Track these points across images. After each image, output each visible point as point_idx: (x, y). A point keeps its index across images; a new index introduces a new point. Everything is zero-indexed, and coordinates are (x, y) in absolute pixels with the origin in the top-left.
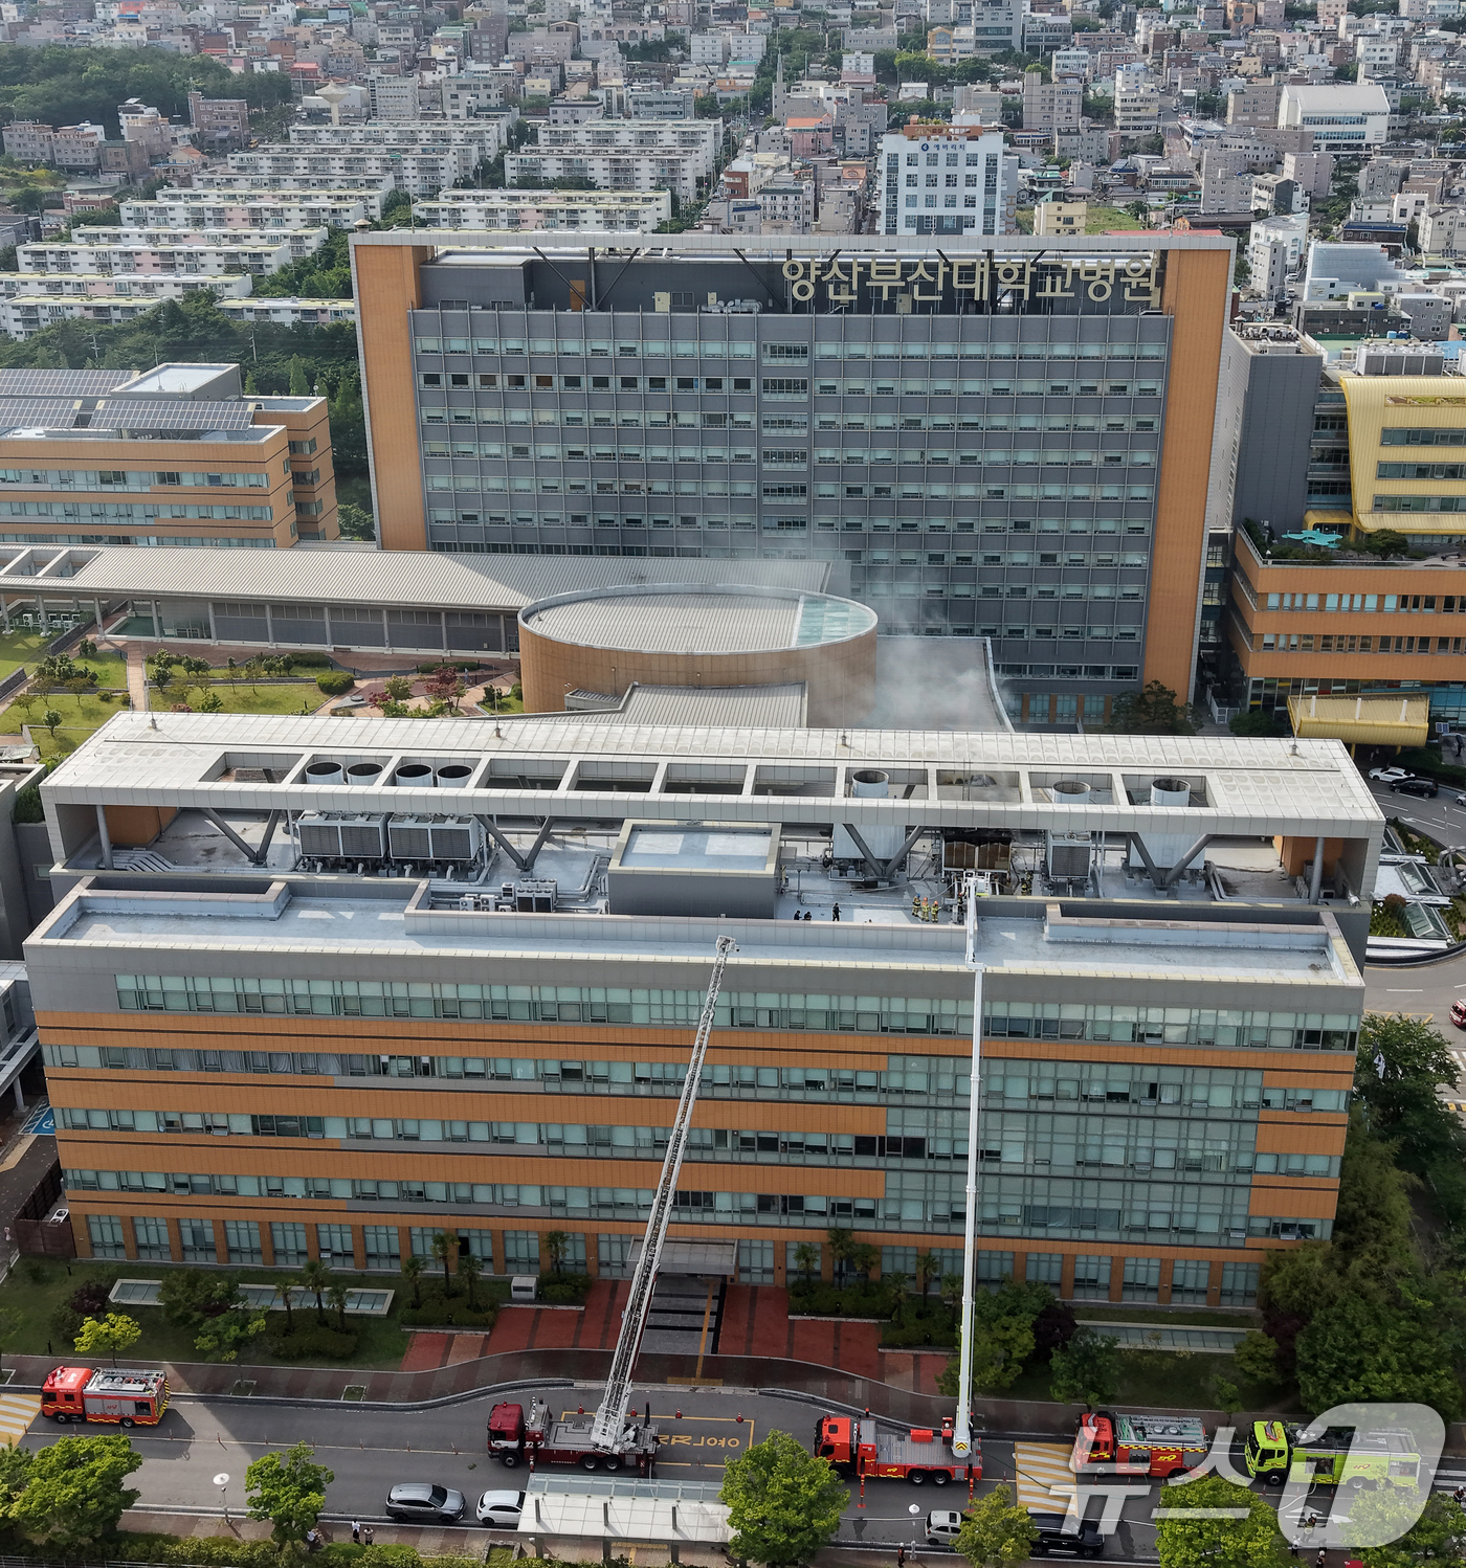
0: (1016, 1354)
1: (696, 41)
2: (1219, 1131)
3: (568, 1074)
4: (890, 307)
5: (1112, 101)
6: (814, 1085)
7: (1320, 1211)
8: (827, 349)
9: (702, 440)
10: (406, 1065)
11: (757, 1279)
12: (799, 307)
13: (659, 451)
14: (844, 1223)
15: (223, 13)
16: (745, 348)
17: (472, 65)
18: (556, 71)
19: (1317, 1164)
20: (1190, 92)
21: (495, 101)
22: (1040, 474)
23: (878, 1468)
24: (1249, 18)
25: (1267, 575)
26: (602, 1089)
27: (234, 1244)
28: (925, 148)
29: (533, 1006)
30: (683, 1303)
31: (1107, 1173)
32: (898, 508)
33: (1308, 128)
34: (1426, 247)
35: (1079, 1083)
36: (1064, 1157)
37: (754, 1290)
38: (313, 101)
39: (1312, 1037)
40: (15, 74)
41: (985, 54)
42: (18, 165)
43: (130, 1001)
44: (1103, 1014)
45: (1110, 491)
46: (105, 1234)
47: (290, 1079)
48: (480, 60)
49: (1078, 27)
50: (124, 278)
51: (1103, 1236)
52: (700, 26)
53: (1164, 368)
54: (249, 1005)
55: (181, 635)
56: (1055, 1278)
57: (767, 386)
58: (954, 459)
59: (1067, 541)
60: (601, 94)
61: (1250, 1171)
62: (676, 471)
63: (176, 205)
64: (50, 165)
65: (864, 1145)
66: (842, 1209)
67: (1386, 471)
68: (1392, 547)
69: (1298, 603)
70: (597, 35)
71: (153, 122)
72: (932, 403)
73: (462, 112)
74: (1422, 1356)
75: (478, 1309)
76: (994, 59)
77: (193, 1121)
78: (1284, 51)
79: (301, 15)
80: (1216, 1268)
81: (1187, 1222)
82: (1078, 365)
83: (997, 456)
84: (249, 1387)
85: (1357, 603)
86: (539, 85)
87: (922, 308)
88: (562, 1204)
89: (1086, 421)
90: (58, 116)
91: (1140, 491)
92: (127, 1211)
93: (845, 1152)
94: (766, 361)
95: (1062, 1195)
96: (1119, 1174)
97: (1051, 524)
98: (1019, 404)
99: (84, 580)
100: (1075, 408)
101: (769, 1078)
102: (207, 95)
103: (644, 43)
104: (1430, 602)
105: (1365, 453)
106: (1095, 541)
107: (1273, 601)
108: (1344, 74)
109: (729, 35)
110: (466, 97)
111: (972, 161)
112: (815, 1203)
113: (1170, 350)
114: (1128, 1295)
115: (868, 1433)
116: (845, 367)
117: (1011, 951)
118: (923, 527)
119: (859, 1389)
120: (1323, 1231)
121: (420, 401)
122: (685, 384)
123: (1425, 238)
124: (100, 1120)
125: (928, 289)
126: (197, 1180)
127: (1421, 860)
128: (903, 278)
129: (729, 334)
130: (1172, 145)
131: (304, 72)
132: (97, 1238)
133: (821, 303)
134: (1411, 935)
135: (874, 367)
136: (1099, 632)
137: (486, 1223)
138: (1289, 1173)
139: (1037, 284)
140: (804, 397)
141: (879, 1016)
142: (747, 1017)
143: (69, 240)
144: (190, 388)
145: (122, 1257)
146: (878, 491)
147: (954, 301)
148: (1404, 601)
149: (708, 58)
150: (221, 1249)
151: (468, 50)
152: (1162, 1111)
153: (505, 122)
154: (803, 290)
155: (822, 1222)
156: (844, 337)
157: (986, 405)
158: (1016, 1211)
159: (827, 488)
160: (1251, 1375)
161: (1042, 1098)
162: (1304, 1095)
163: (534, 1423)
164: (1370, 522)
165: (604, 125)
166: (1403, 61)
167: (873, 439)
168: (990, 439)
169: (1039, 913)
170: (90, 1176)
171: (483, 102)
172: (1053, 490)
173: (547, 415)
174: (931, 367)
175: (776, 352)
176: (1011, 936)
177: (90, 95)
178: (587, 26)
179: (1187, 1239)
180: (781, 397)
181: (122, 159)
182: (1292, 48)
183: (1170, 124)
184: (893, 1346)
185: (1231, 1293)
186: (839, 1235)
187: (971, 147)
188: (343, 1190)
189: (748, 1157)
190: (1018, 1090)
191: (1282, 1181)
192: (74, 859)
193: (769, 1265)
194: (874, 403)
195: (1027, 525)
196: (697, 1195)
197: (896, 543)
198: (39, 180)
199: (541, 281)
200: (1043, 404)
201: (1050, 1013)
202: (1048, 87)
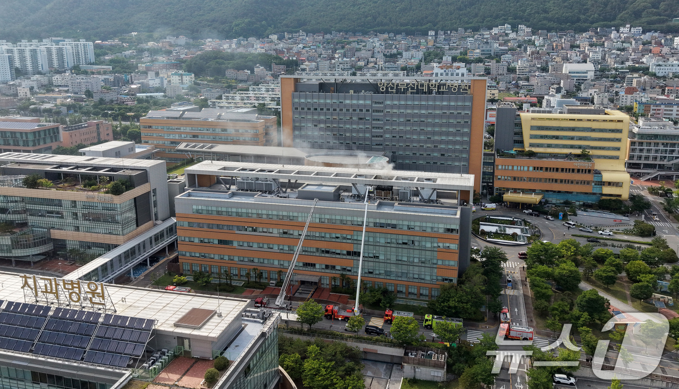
0: (375, 298)
1: (404, 53)
2: (428, 253)
3: (285, 233)
4: (404, 93)
5: (516, 67)
6: (337, 238)
7: (454, 275)
8: (388, 102)
9: (358, 124)
10: (251, 229)
11: (325, 286)
12: (382, 93)
13: (348, 126)
14: (344, 273)
15: (285, 47)
16: (368, 102)
17: (345, 59)
18: (366, 60)
19: (452, 263)
20: (539, 66)
21: (348, 67)
22: (441, 134)
23: (338, 316)
24: (560, 48)
26: (291, 236)
27: (213, 271)
28: (445, 71)
29: (278, 215)
30: (307, 289)
31: (404, 263)
32: (405, 141)
33: (569, 74)
34: (596, 103)
35: (396, 239)
36: (393, 259)
37: (324, 288)
38: (302, 67)
39: (448, 230)
40: (231, 59)
41: (483, 57)
42: (228, 79)
43: (195, 211)
44: (401, 222)
45: (458, 138)
46: (186, 267)
47: (226, 231)
48: (347, 58)
49: (510, 50)
50: (246, 102)
51: (403, 279)
52: (407, 50)
53: (471, 108)
54: (218, 212)
56: (393, 290)
57: (374, 111)
58: (419, 129)
59: (448, 150)
60: (377, 66)
61: (436, 264)
62: (352, 131)
63: (263, 88)
64: (236, 79)
65: (349, 253)
66: (344, 269)
67: (533, 137)
68: (531, 155)
69: (507, 168)
70: (379, 52)
71: (262, 70)
72: (414, 115)
73: (340, 69)
74: (464, 300)
75: (261, 286)
76: (486, 58)
77: (206, 241)
78: (569, 56)
79: (304, 47)
80: (431, 289)
81: (423, 277)
82: (449, 107)
83: (429, 129)
85: (522, 169)
86: (361, 63)
87: (412, 93)
88: (283, 265)
89: (451, 121)
90: (239, 68)
91: (466, 139)
92: (191, 262)
93: (344, 255)
94: (374, 105)
95: (393, 268)
96: (406, 263)
97: (443, 146)
98: (435, 116)
99: (213, 150)
100: (449, 117)
101: (328, 236)
102: (276, 64)
103: (391, 54)
104: (541, 169)
105: (527, 133)
106: (455, 151)
107: (500, 167)
108: (585, 62)
109: (413, 52)
110: (341, 66)
111: (458, 75)
112: (338, 268)
113: (472, 104)
114: (409, 295)
116: (392, 107)
118: (411, 146)
120: (455, 281)
121: (293, 113)
122: (354, 110)
123: (595, 101)
124: (187, 239)
125: (412, 88)
126: (206, 255)
127: (527, 227)
128: (407, 86)
129: (365, 98)
130: (531, 79)
131: (302, 60)
132: (184, 269)
133: (387, 92)
134: (516, 241)
135: (399, 107)
137: (265, 269)
138: (446, 265)
139: (439, 87)
140: (382, 114)
141: (352, 221)
142: (323, 220)
143: (236, 94)
144: (244, 111)
145: (189, 273)
146: (400, 136)
147: (419, 92)
148: (534, 168)
149: (407, 57)
150: (210, 272)
151: (345, 56)
152: (415, 248)
153: (349, 72)
154: (383, 89)
155: (339, 272)
156: (392, 100)
157: (427, 117)
158: (383, 272)
159: (387, 136)
161: (388, 243)
162: (448, 245)
163: (264, 301)
164: (527, 149)
165: (375, 72)
166: (603, 58)
167: (399, 124)
168: (427, 125)
169: (393, 205)
170: (184, 253)
171: (346, 67)
172: (444, 138)
173: (322, 117)
174: (413, 107)
175: (376, 103)
176: (386, 208)
177: (248, 63)
178: (376, 50)
179: (423, 281)
180: (377, 114)
181: (253, 78)
182: (571, 55)
183: (533, 74)
185: (434, 295)
186: (342, 275)
187: (457, 71)
188: (236, 259)
189: (323, 255)
190: (382, 241)
191: (444, 267)
192: (190, 186)
193: (328, 283)
194: (399, 116)
195: (437, 146)
196: (312, 264)
197: (405, 150)
198: (233, 83)
199: (323, 87)
200: (441, 116)
201: (389, 222)
202: (498, 64)
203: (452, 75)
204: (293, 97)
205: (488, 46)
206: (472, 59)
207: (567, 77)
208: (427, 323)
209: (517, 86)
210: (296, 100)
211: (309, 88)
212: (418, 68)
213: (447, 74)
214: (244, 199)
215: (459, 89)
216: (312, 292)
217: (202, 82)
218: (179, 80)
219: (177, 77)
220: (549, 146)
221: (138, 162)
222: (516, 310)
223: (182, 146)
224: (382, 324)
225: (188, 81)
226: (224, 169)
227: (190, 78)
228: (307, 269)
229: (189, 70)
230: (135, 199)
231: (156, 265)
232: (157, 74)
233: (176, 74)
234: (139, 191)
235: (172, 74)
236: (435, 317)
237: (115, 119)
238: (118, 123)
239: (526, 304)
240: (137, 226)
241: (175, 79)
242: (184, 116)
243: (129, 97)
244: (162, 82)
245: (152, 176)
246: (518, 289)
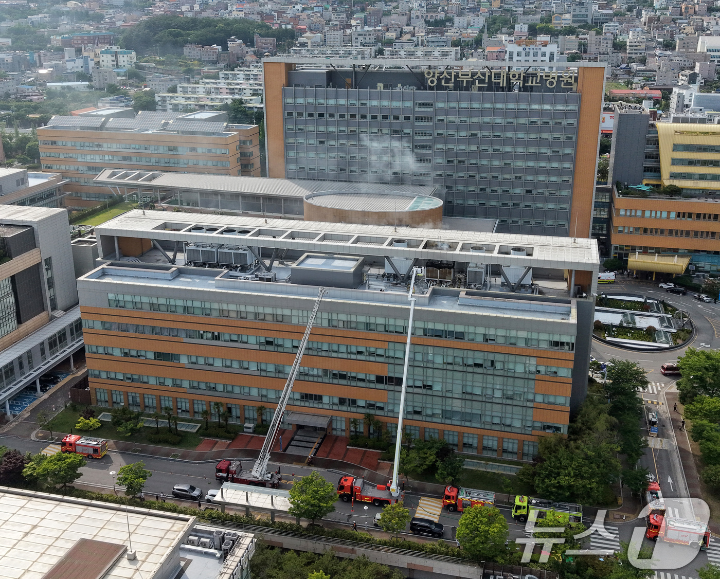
0: (427, 463)
1: (456, 19)
2: (519, 382)
3: (269, 343)
4: (467, 88)
5: (626, 42)
6: (359, 353)
7: (563, 421)
8: (441, 105)
9: (391, 140)
10: (209, 335)
11: (339, 433)
12: (431, 88)
13: (374, 144)
14: (372, 412)
15: (274, 8)
16: (408, 104)
17: (366, 28)
18: (399, 30)
19: (561, 400)
20: (661, 40)
21: (372, 41)
22: (526, 157)
23: (362, 497)
24: (691, 11)
25: (620, 201)
26: (280, 349)
27: (147, 404)
28: (524, 49)
29: (256, 314)
30: (308, 439)
31: (475, 398)
32: (468, 169)
33: (708, 53)
35: (463, 358)
36: (458, 390)
37: (337, 438)
38: (301, 40)
39: (556, 344)
40: (192, 27)
41: (575, 25)
42: (188, 60)
43: (113, 303)
44: (471, 329)
45: (555, 165)
46: (102, 396)
47: (167, 338)
48: (370, 26)
49: (616, 15)
50: (213, 96)
51: (474, 425)
52: (461, 14)
53: (578, 115)
54: (153, 307)
55: (188, 205)
56: (456, 442)
57: (417, 119)
58: (490, 150)
59: (538, 184)
60: (415, 39)
61: (532, 401)
63: (240, 73)
64: (199, 60)
65: (380, 379)
66: (372, 406)
67: (675, 162)
68: (674, 192)
69: (633, 214)
70: (417, 17)
71: (239, 45)
72: (482, 127)
73: (359, 44)
74: (585, 473)
75: (229, 432)
76: (580, 27)
77: (134, 353)
78: (705, 24)
79: (304, 9)
80: (521, 443)
81: (508, 422)
82: (541, 113)
83: (508, 149)
84: (137, 451)
85: (658, 215)
86: (391, 35)
87: (480, 89)
88: (266, 396)
89: (545, 136)
90: (205, 42)
91: (567, 165)
92: (110, 387)
93: (372, 382)
94: (417, 109)
95: (457, 405)
96: (480, 399)
97: (530, 178)
98: (517, 128)
99: (155, 183)
100: (540, 130)
101: (343, 349)
102: (261, 36)
103: (436, 20)
104: (690, 215)
105: (666, 155)
106: (549, 185)
107: (622, 212)
109: (470, 17)
110: (361, 38)
111: (544, 55)
112: (361, 403)
113: (580, 108)
114: (485, 452)
115: (358, 483)
116: (447, 112)
117: (442, 306)
118: (478, 177)
119: (366, 473)
120: (564, 431)
121: (285, 121)
122: (385, 117)
124: (101, 350)
125: (482, 81)
126: (135, 377)
127: (670, 316)
128: (472, 77)
129: (402, 97)
130: (650, 60)
131: (301, 29)
132: (99, 398)
133: (439, 87)
134: (655, 341)
135: (459, 112)
136: (550, 223)
137: (237, 401)
138: (549, 403)
139: (525, 80)
140: (431, 124)
141: (385, 325)
142: (335, 323)
143: (198, 83)
144: (204, 118)
145: (107, 406)
146: (460, 162)
147: (492, 86)
148: (679, 215)
149: (461, 26)
150: (142, 406)
151: (366, 22)
152: (496, 373)
153: (373, 49)
154: (432, 82)
155: (363, 411)
156: (448, 100)
157: (504, 128)
158: (439, 412)
159: (439, 160)
160: (522, 480)
161: (448, 364)
162: (554, 370)
163: (233, 468)
164: (667, 182)
165: (412, 49)
167: (458, 141)
168: (505, 142)
169: (457, 295)
170: (97, 373)
171: (367, 41)
172: (531, 164)
173: (332, 129)
174: (482, 113)
175: (421, 105)
176: (445, 302)
177: (218, 34)
178: (414, 14)
179: (508, 429)
180: (422, 124)
181: (226, 58)
182: (708, 23)
183: (651, 52)
184: (384, 460)
185: (527, 455)
186: (369, 417)
187: (544, 49)
188: (186, 384)
189: (335, 381)
190: (439, 360)
191: (546, 406)
192: (106, 256)
193: (344, 428)
194: (459, 127)
195: (520, 178)
196: (316, 396)
197: (467, 183)
198: (194, 65)
199: (334, 78)
200: (527, 129)
201: (451, 328)
202: (598, 37)
203: (535, 54)
204: (285, 96)
205: (584, 9)
206: (559, 28)
207: (704, 57)
208: (519, 512)
209: (628, 71)
210: (290, 100)
211: (311, 80)
212: (478, 43)
213: (527, 54)
214: (198, 281)
215: (559, 82)
216: (316, 445)
217: (147, 65)
218: (113, 61)
219: (109, 56)
220: (702, 177)
221: (20, 212)
222: (670, 480)
223: (104, 177)
224: (438, 511)
225: (126, 63)
226: (165, 226)
227: (129, 59)
228: (307, 404)
229: (128, 45)
230: (13, 278)
231: (53, 389)
232: (79, 51)
233: (107, 52)
234: (19, 263)
235: (102, 52)
236: (534, 501)
237: (10, 125)
238: (13, 130)
239: (686, 467)
240: (20, 322)
241: (107, 60)
242: (108, 125)
243: (34, 88)
244: (87, 65)
245: (42, 237)
246: (668, 437)
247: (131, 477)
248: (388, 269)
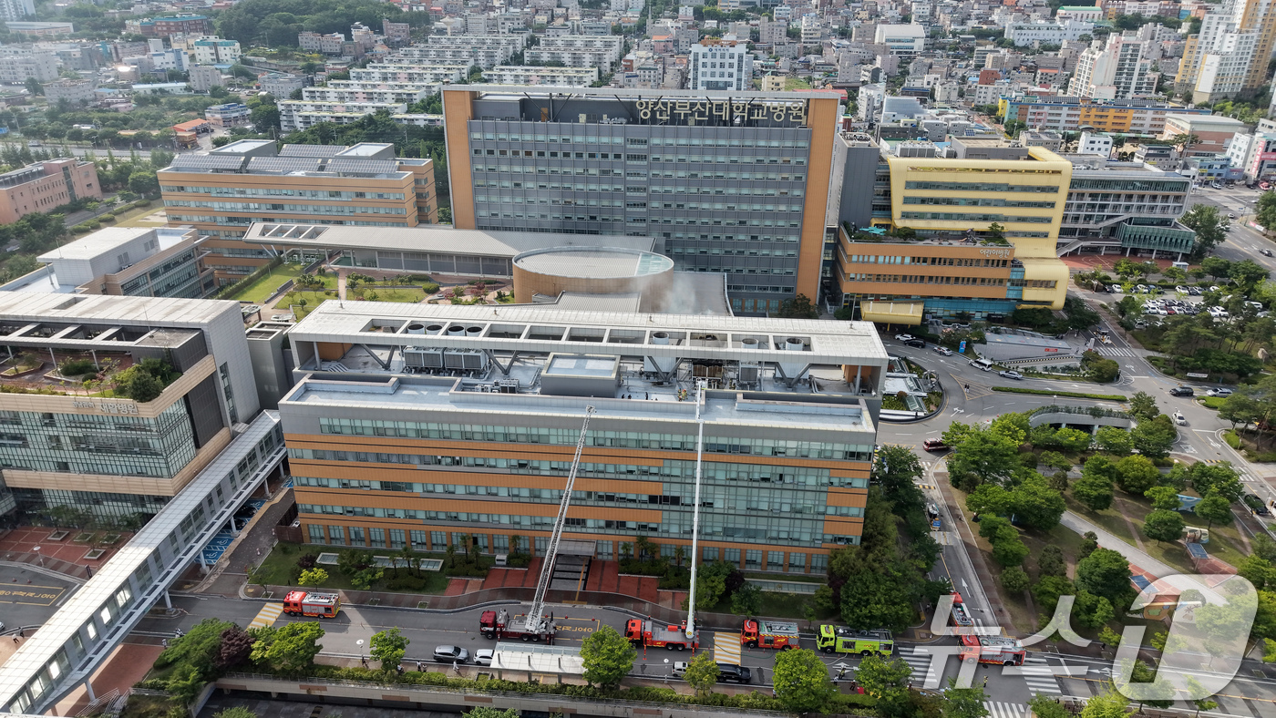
0: (717, 593)
2: (810, 495)
3: (522, 466)
4: (685, 122)
5: (800, 30)
6: (631, 472)
7: (855, 532)
8: (656, 141)
9: (600, 182)
10: (449, 460)
11: (605, 558)
12: (644, 122)
13: (580, 186)
14: (644, 533)
16: (619, 140)
19: (854, 511)
20: (836, 27)
22: (751, 199)
23: (653, 642)
25: (852, 247)
26: (536, 472)
27: (373, 538)
28: (711, 50)
29: (506, 435)
30: (572, 568)
31: (760, 513)
32: (687, 214)
33: (888, 44)
34: (938, 99)
35: (748, 473)
36: (742, 506)
37: (604, 563)
38: (439, 25)
39: (852, 454)
40: (305, 10)
42: (305, 52)
43: (327, 429)
44: (759, 442)
45: (783, 208)
46: (317, 533)
47: (397, 466)
50: (350, 104)
51: (758, 541)
53: (807, 152)
54: (379, 432)
55: (364, 266)
56: (738, 559)
57: (629, 157)
58: (712, 192)
59: (763, 230)
61: (824, 514)
62: (588, 195)
63: (374, 71)
64: (320, 52)
65: (653, 499)
66: (644, 527)
67: (907, 200)
68: (908, 235)
69: (866, 259)
71: (367, 33)
72: (703, 167)
74: (896, 598)
75: (480, 569)
77: (354, 483)
78: (879, 8)
80: (809, 557)
81: (796, 536)
82: (768, 151)
83: (732, 191)
84: (376, 602)
85: (892, 260)
86: (542, 19)
87: (699, 123)
88: (519, 523)
89: (772, 176)
90: (324, 29)
91: (796, 208)
92: (326, 522)
93: (644, 502)
94: (628, 146)
95: (740, 523)
96: (766, 514)
97: (756, 222)
98: (742, 168)
99: (320, 240)
100: (767, 170)
101: (611, 469)
102: (391, 21)
104: (925, 260)
105: (898, 193)
106: (775, 230)
107: (855, 259)
108: (906, 20)
110: (508, 24)
111: (732, 57)
112: (631, 524)
113: (810, 144)
114: (769, 568)
115: (648, 626)
116: (664, 149)
117: (720, 414)
118: (698, 222)
119: (647, 607)
120: (857, 541)
121: (473, 161)
122: (592, 156)
123: (938, 95)
124: (313, 482)
125: (701, 114)
126: (356, 510)
127: (916, 376)
128: (691, 109)
129: (612, 133)
130: (826, 51)
131: (436, 11)
132: (312, 535)
133: (653, 120)
134: (908, 410)
135: (677, 149)
136: (775, 271)
137: (484, 531)
138: (841, 515)
139: (751, 113)
140: (645, 163)
141: (660, 442)
142: (601, 442)
143: (326, 86)
144: (370, 154)
145: (323, 543)
146: (678, 206)
147: (712, 121)
148: (914, 259)
149: (619, 7)
150: (368, 541)
152: (785, 486)
153: (525, 36)
154: (645, 114)
155: (634, 533)
156: (664, 136)
157: (727, 168)
158: (720, 529)
159: (655, 204)
160: (821, 604)
161: (732, 479)
162: (848, 481)
163: (501, 620)
164: (900, 223)
166: (933, 14)
167: (676, 182)
168: (729, 183)
169: (734, 397)
170: (309, 507)
172: (757, 207)
173: (531, 169)
174: (703, 150)
175: (633, 142)
176: (721, 407)
177: (338, 19)
179: (796, 543)
180: (635, 163)
181: (352, 50)
182: (883, 7)
183: (826, 41)
184: (663, 588)
185: (815, 568)
186: (641, 538)
187: (731, 50)
188: (421, 515)
189: (601, 503)
190: (721, 476)
191: (838, 518)
192: (304, 365)
193: (611, 551)
194: (680, 164)
195: (745, 222)
196: (578, 520)
197: (686, 230)
198: (314, 59)
199: (528, 109)
200: (752, 168)
201: (736, 442)
202: (771, 23)
203: (723, 56)
204: (471, 129)
207: (885, 50)
208: (826, 644)
209: (807, 65)
210: (477, 136)
211: (500, 110)
212: (640, 29)
213: (714, 56)
214: (425, 393)
215: (787, 115)
216: (582, 576)
217: (256, 59)
218: (212, 54)
219: (207, 48)
220: (935, 216)
221: (179, 308)
222: (964, 584)
223: (254, 233)
224: (738, 650)
225: (228, 57)
226: (374, 326)
227: (232, 52)
228: (573, 530)
229: (228, 33)
230: (186, 397)
231: (250, 524)
232: (167, 42)
233: (202, 43)
234: (191, 378)
235: (197, 44)
236: (841, 631)
239: (976, 566)
240: (198, 446)
241: (204, 54)
242: (250, 167)
244: (179, 60)
245: (214, 341)
246: (950, 530)
247: (388, 650)
248: (649, 367)
